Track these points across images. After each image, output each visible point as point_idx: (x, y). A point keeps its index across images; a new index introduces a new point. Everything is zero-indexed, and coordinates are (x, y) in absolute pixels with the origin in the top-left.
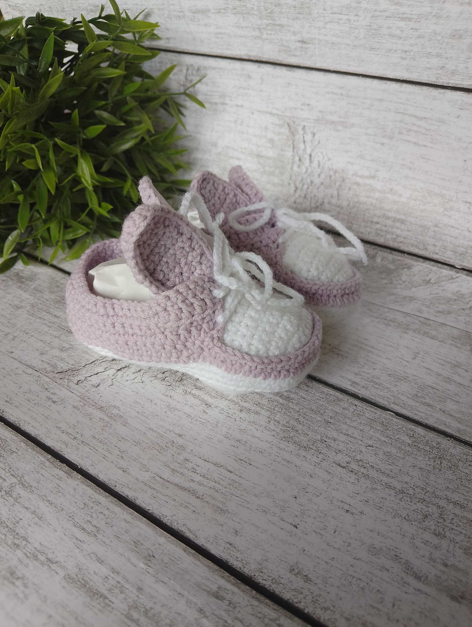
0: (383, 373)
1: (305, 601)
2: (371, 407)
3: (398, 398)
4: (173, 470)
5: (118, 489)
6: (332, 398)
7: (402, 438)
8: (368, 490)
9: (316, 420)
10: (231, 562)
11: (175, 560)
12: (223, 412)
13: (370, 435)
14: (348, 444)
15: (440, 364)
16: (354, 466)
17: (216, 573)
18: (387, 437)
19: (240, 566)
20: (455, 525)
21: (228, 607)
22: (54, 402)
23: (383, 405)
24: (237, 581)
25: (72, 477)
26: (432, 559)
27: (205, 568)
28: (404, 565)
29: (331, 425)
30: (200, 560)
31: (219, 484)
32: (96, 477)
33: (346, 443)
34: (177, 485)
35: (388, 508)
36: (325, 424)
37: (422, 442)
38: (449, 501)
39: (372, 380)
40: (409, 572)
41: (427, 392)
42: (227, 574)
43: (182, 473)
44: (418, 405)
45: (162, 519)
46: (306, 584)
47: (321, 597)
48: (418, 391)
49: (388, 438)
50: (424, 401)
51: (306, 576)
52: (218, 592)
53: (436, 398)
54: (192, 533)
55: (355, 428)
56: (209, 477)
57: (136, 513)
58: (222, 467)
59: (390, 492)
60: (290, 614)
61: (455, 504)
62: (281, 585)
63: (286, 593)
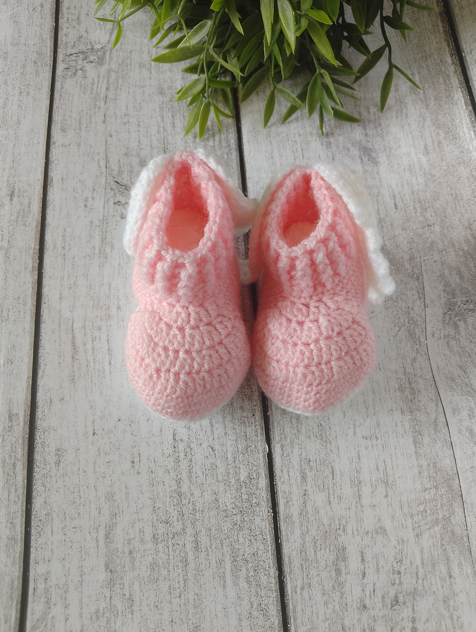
1: (41, 470)
3: (292, 447)
4: (85, 326)
5: (44, 307)
7: (242, 471)
8: (164, 467)
10: (39, 410)
11: (18, 377)
15: (377, 466)
16: (181, 446)
17: (25, 406)
19: (39, 417)
20: (173, 548)
21: (7, 428)
22: (86, 206)
23: (272, 438)
24: (29, 422)
25: (32, 274)
26: (129, 542)
27: (25, 398)
28: (111, 523)
30: (27, 391)
31: (94, 363)
32: (43, 287)
34: (74, 338)
35: (156, 491)
37: (249, 489)
38: (196, 536)
40: (108, 528)
41: (322, 469)
42: (29, 413)
43: (86, 333)
44: (297, 468)
45: (40, 349)
46: (54, 464)
47: (50, 479)
48: (318, 460)
50: (307, 471)
51: (60, 461)
52: (13, 415)
53: (320, 480)
54: (43, 373)
56: (95, 353)
57: (34, 331)
58: (110, 356)
59: (173, 486)
60: (27, 466)
61: (196, 541)
62: (43, 449)
63: (39, 455)
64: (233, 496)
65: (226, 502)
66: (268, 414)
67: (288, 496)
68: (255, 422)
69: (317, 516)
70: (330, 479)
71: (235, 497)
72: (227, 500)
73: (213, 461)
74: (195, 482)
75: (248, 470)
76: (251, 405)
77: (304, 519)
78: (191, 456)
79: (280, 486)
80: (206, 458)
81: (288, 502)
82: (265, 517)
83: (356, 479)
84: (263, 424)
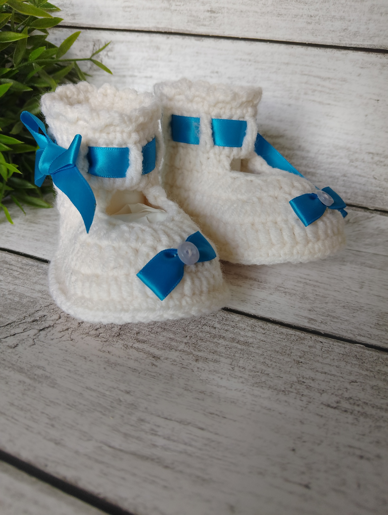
0: (336, 306)
2: (337, 342)
6: (293, 337)
9: (284, 361)
12: (175, 363)
13: (348, 371)
14: (329, 382)
18: (367, 370)
29: (303, 365)
33: (327, 382)
36: (296, 364)
39: (328, 315)
49: (369, 371)
55: (330, 365)
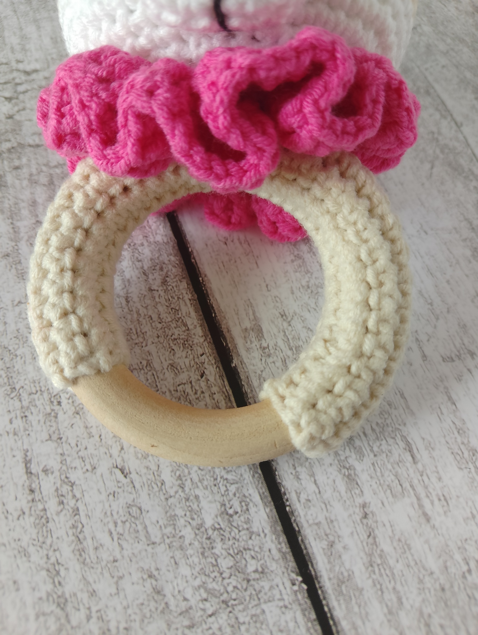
64: (197, 569)
65: (181, 588)
66: (233, 365)
67: (328, 531)
68: (209, 387)
69: (410, 558)
70: (408, 465)
71: (202, 572)
72: (185, 584)
73: (129, 499)
74: (94, 561)
75: (218, 497)
76: (191, 357)
77: (381, 575)
78: (74, 501)
79: (302, 514)
80: (111, 497)
81: (332, 545)
82: (288, 598)
83: (462, 447)
84: (228, 388)
